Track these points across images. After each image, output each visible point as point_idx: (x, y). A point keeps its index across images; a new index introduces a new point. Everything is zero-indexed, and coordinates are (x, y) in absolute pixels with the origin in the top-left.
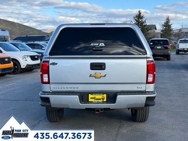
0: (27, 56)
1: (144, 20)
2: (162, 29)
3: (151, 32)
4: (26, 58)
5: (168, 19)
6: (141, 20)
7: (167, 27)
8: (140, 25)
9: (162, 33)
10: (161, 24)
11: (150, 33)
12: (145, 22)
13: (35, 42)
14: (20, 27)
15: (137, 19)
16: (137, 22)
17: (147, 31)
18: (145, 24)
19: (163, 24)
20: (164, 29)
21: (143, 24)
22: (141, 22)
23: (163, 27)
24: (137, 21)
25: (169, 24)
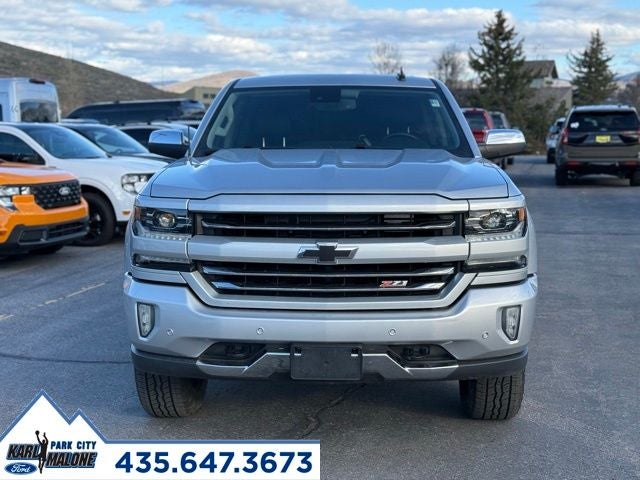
0: (136, 178)
1: (514, 43)
2: (575, 75)
3: (539, 87)
4: (133, 184)
5: (598, 40)
6: (503, 45)
7: (593, 70)
8: (503, 62)
9: (575, 88)
10: (571, 58)
11: (535, 89)
12: (518, 52)
13: (153, 123)
14: (80, 73)
15: (492, 42)
16: (491, 52)
17: (525, 81)
18: (520, 58)
19: (577, 59)
20: (581, 75)
21: (511, 59)
22: (504, 50)
23: (577, 69)
24: (491, 48)
25: (600, 56)
